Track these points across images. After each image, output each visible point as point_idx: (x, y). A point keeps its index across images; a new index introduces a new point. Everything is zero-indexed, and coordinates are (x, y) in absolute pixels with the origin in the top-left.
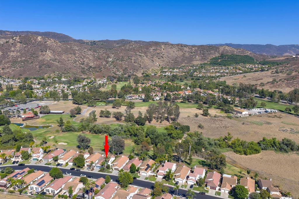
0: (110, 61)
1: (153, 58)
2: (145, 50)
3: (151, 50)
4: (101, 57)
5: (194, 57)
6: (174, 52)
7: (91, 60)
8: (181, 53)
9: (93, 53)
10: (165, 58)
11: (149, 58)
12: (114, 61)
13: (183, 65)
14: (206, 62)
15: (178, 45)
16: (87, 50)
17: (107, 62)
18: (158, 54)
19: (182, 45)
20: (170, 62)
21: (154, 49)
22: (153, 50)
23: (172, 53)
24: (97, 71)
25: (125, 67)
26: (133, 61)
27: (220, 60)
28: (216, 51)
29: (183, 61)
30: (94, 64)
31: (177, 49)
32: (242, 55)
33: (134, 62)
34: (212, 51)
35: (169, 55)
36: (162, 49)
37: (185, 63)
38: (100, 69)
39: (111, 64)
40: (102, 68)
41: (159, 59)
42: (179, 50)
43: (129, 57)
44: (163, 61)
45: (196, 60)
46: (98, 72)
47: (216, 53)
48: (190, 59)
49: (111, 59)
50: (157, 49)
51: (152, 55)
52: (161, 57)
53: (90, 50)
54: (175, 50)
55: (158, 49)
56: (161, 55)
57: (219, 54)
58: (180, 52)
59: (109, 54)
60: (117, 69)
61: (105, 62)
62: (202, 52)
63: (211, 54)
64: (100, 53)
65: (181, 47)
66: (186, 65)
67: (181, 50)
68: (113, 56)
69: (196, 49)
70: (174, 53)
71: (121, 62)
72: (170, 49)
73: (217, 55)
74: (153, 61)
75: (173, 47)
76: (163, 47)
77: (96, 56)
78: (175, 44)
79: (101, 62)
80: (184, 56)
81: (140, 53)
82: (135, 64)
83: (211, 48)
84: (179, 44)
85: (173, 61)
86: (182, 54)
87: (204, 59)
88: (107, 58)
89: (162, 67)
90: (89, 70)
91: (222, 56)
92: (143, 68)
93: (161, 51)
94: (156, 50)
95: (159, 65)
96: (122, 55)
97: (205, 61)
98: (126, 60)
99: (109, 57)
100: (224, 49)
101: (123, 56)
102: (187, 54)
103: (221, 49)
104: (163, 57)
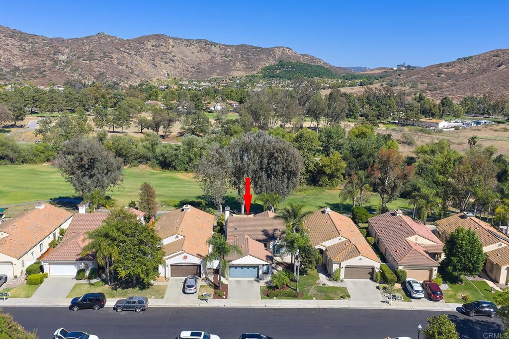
0: (63, 61)
1: (154, 60)
2: (136, 44)
3: (149, 47)
4: (40, 52)
5: (231, 64)
6: (193, 53)
7: (16, 55)
8: (206, 57)
9: (19, 43)
10: (178, 63)
11: (145, 60)
12: (71, 61)
13: (214, 77)
14: (255, 73)
15: (199, 41)
16: (4, 36)
17: (56, 62)
18: (163, 53)
19: (206, 43)
20: (188, 71)
21: (154, 44)
22: (153, 46)
23: (190, 54)
24: (34, 76)
25: (99, 71)
26: (115, 62)
27: (278, 71)
28: (270, 55)
29: (212, 69)
30: (24, 63)
31: (199, 49)
32: (313, 64)
33: (119, 64)
34: (262, 56)
35: (185, 58)
36: (171, 46)
37: (218, 73)
38: (41, 73)
39: (65, 67)
40: (45, 71)
41: (165, 63)
42: (203, 51)
43: (106, 53)
44: (175, 67)
45: (237, 70)
46: (37, 77)
47: (271, 58)
48: (226, 68)
49: (63, 57)
50: (159, 45)
51: (150, 56)
52: (171, 60)
53: (11, 36)
54: (195, 51)
55: (162, 45)
56: (170, 56)
57: (275, 60)
58: (204, 54)
59: (58, 47)
60: (80, 75)
61: (51, 61)
62: (245, 56)
63: (261, 59)
64: (37, 45)
65: (205, 45)
66: (220, 77)
67: (206, 50)
68: (67, 50)
69: (234, 50)
70: (194, 55)
71: (88, 62)
72: (184, 48)
73: (272, 62)
74: (156, 66)
75: (189, 44)
76: (171, 41)
77: (27, 48)
78: (193, 40)
79: (42, 61)
80: (213, 62)
81: (125, 49)
82: (121, 67)
83: (260, 51)
84: (201, 40)
85: (193, 70)
86: (210, 57)
87: (251, 68)
88: (54, 54)
89: (175, 78)
90: (14, 75)
91: (281, 64)
92: (138, 76)
93: (168, 49)
94: (158, 47)
95: (168, 75)
96: (89, 49)
97: (253, 72)
98: (99, 58)
99: (57, 52)
100: (283, 53)
101: (92, 51)
102: (219, 58)
103: (278, 53)
104: (173, 61)
